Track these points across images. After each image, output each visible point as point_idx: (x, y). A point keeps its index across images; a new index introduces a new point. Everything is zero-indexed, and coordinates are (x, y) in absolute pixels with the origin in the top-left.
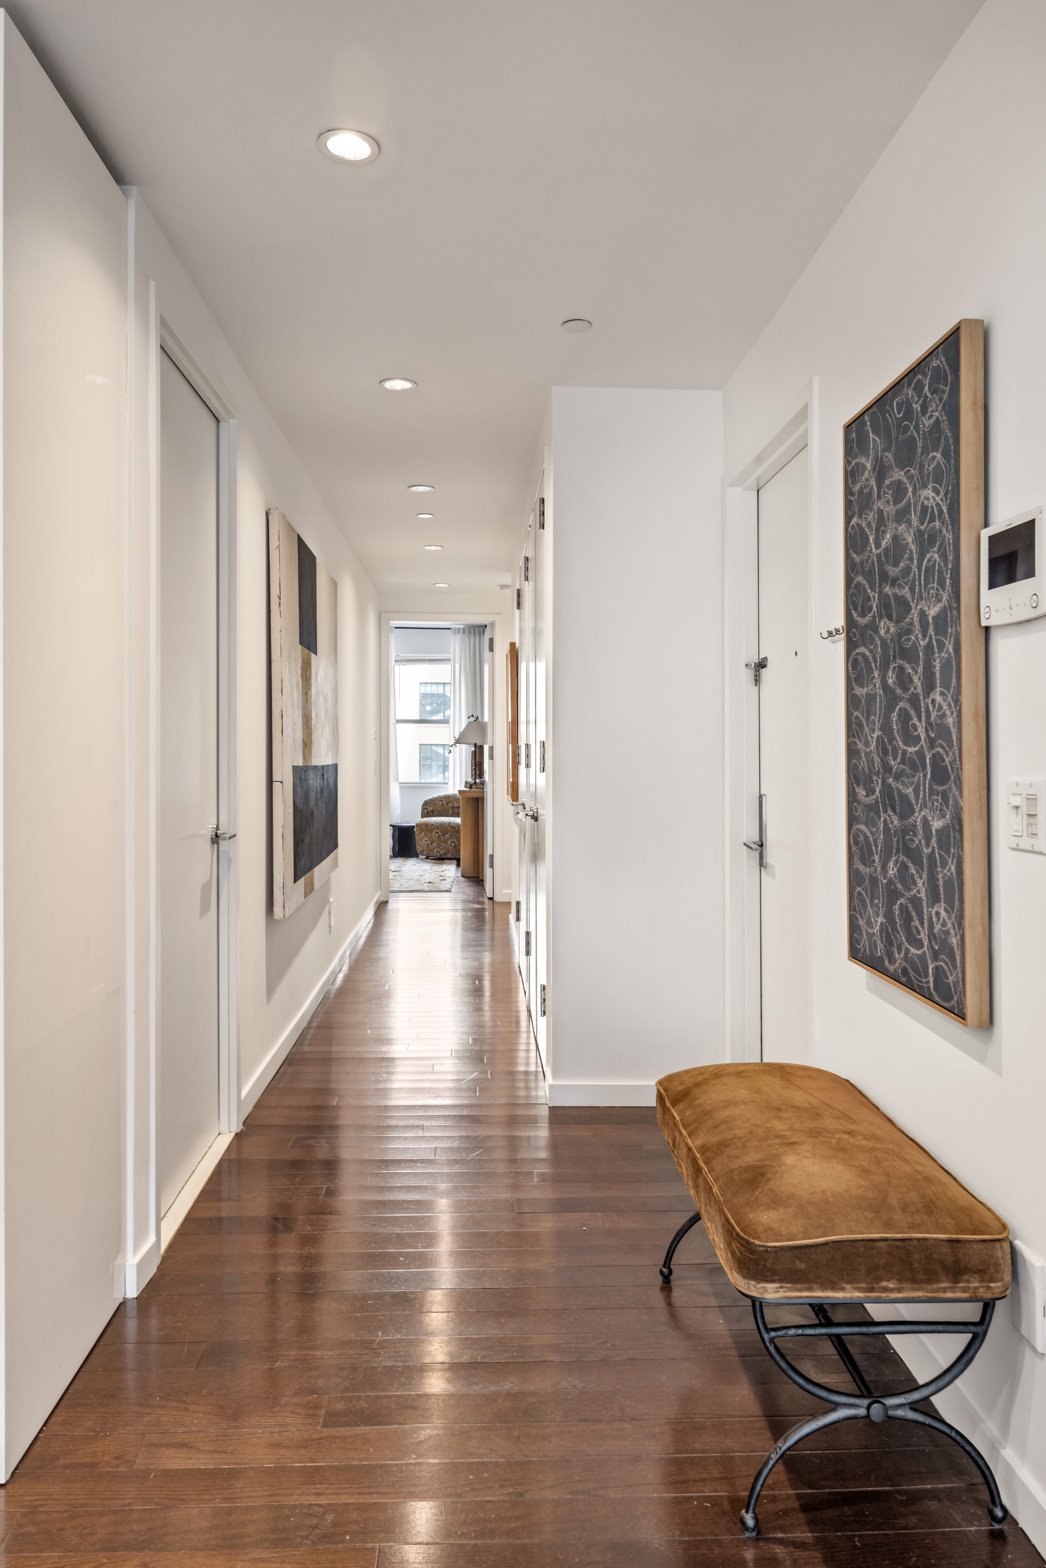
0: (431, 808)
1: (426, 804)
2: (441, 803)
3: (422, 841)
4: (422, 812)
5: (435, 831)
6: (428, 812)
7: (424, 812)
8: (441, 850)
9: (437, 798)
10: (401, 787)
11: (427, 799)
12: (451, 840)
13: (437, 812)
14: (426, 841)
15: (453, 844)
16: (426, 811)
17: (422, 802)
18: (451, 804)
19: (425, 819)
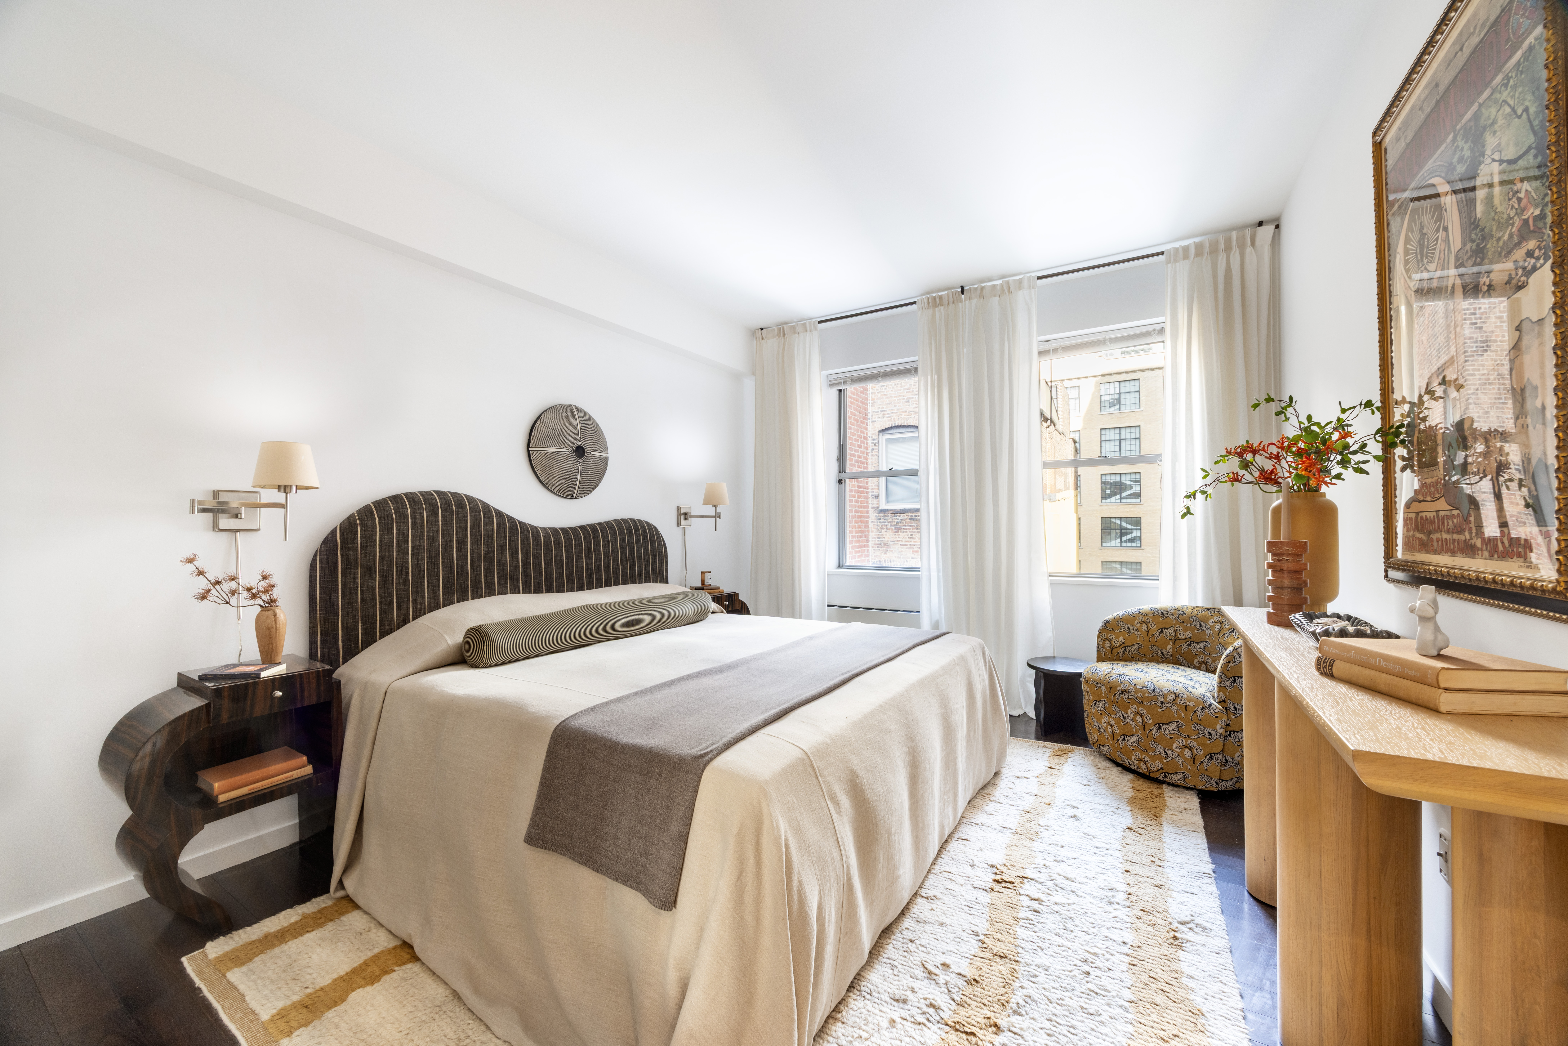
0: (1121, 639)
1: (1108, 628)
2: (1144, 627)
3: (1099, 720)
4: (1100, 647)
5: (1134, 708)
6: (1112, 648)
7: (1103, 647)
8: (1153, 758)
9: (1134, 616)
10: (1052, 584)
11: (1109, 617)
12: (1180, 741)
13: (1135, 647)
14: (1108, 724)
15: (1187, 753)
16: (1107, 644)
17: (1099, 624)
18: (1171, 631)
19: (1106, 669)
